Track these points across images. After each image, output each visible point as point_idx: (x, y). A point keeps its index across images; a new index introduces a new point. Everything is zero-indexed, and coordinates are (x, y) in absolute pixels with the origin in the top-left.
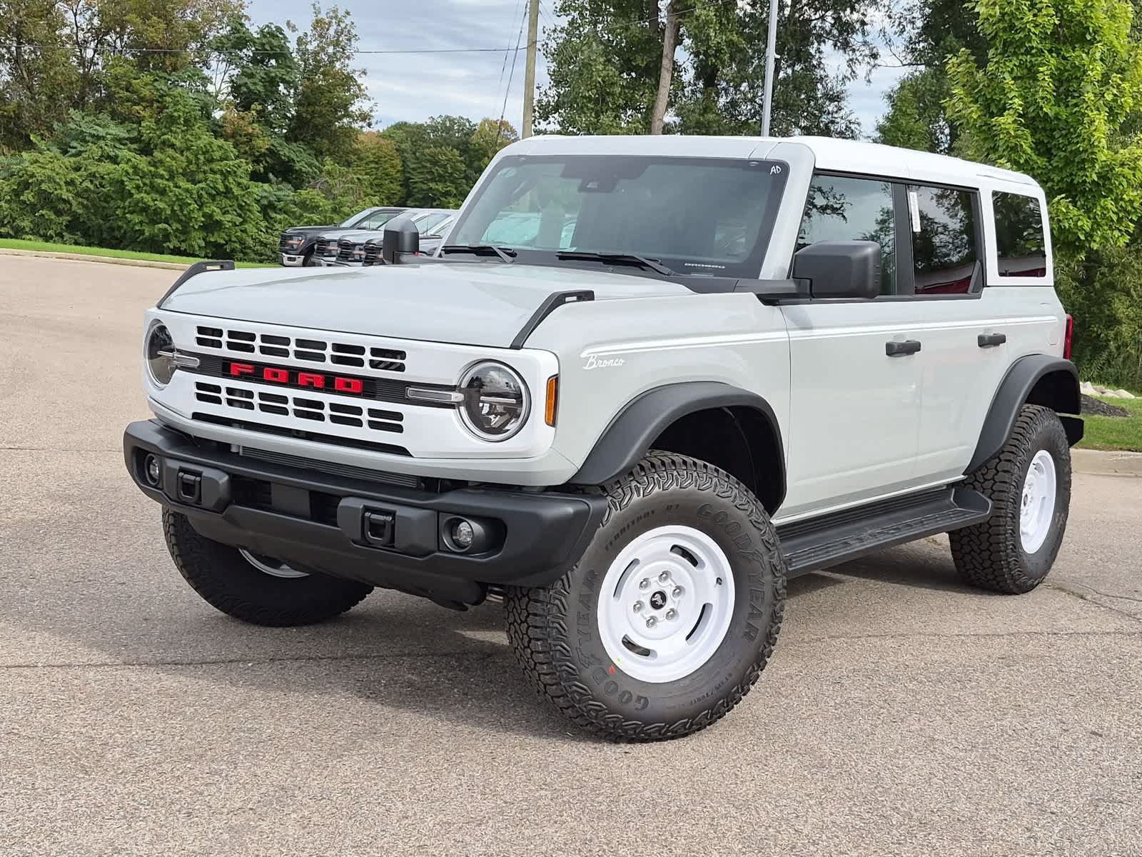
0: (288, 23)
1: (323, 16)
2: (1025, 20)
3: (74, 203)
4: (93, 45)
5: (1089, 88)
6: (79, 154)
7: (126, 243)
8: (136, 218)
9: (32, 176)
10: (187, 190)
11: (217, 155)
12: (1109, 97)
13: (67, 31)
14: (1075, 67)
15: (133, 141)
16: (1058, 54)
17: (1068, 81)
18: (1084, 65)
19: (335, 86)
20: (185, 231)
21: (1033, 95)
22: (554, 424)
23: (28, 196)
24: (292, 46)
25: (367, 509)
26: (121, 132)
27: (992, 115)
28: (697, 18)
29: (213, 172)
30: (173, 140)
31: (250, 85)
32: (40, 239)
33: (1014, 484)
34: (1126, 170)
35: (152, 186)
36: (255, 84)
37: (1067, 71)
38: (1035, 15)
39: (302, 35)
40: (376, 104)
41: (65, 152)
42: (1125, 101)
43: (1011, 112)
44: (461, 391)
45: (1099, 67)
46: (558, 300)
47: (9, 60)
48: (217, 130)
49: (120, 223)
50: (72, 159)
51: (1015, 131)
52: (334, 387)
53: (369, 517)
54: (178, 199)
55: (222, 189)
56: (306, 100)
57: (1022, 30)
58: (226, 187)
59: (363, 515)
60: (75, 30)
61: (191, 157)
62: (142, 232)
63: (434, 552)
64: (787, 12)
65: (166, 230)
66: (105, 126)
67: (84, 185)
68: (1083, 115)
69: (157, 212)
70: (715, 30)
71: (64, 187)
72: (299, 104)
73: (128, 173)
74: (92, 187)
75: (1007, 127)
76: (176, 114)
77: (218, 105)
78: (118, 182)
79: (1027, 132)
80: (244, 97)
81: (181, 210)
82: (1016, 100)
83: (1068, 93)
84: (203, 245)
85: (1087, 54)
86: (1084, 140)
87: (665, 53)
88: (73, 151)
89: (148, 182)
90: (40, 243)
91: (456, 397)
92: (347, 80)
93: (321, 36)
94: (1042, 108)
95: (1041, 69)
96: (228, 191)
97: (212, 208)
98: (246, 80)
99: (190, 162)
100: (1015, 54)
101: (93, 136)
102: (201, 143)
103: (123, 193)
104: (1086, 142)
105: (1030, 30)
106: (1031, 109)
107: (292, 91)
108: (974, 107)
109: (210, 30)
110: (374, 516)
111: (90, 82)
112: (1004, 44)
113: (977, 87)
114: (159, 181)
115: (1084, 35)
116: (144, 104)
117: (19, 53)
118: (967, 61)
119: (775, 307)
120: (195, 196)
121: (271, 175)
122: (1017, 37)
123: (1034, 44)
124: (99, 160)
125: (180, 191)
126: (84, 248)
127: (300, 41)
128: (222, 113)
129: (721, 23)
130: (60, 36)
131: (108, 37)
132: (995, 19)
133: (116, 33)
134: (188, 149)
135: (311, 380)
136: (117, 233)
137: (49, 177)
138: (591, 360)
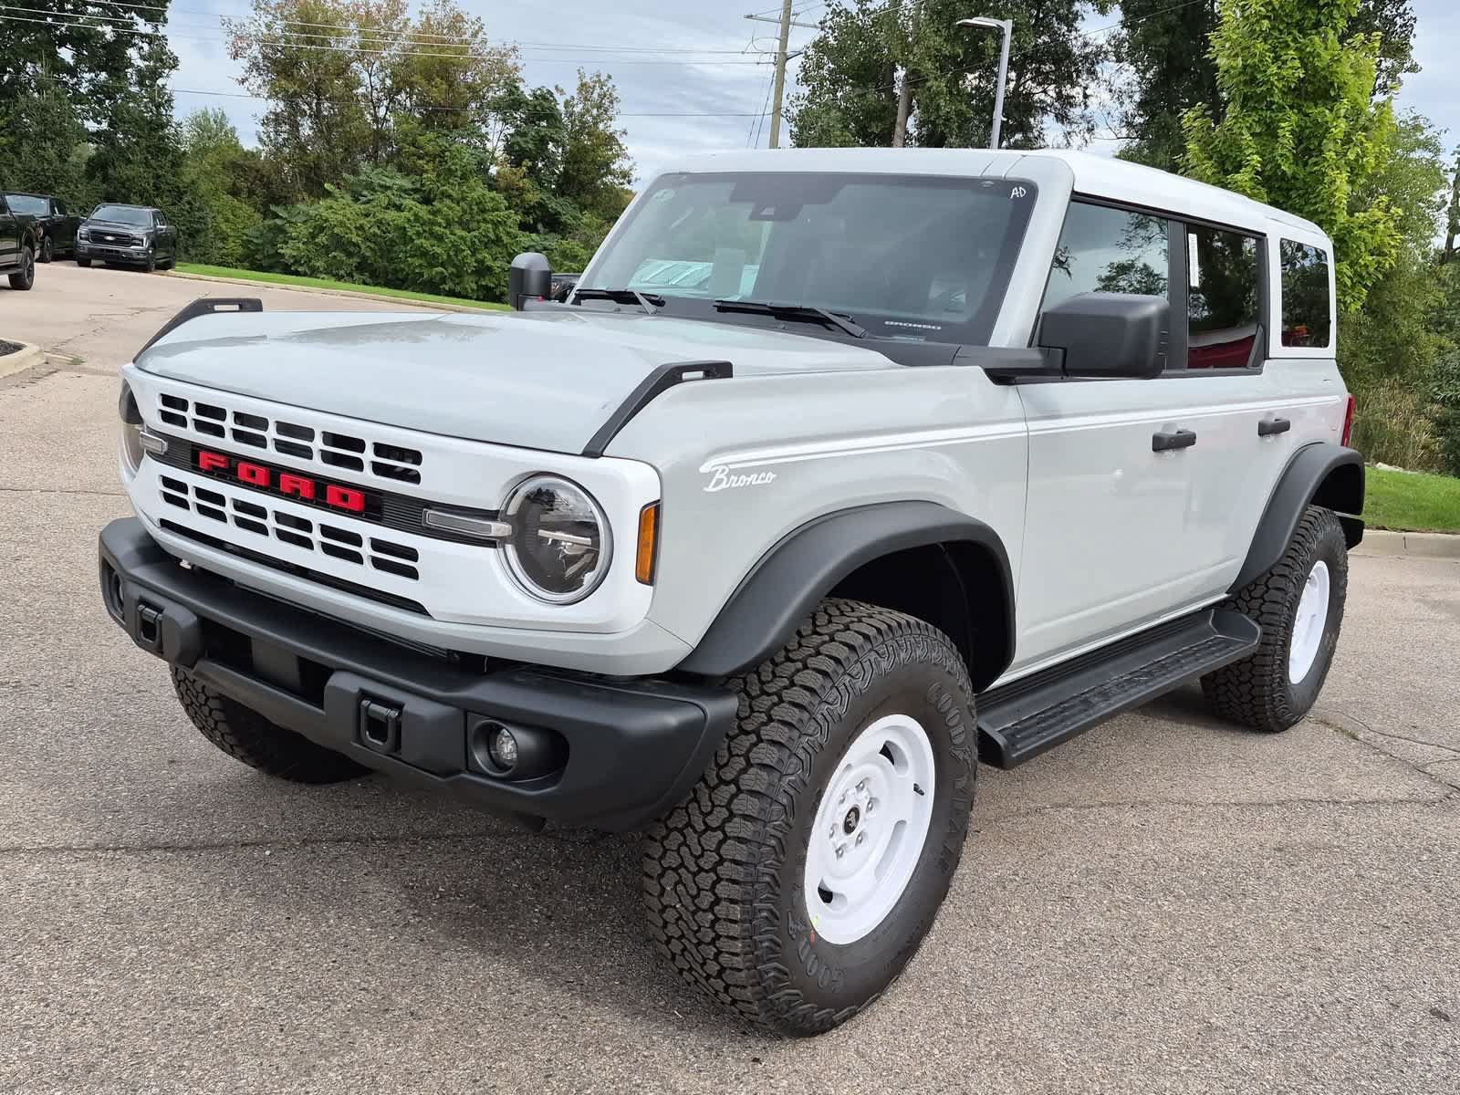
0: (556, 87)
1: (587, 80)
2: (1268, 72)
3: (363, 247)
4: (385, 103)
5: (1331, 146)
6: (368, 202)
7: (408, 283)
8: (417, 262)
9: (326, 221)
10: (462, 238)
11: (489, 205)
12: (1351, 156)
13: (361, 90)
14: (1317, 124)
15: (416, 191)
16: (1300, 111)
17: (1309, 138)
18: (1327, 122)
19: (598, 146)
20: (459, 275)
21: (1271, 153)
22: (650, 580)
23: (322, 239)
24: (561, 107)
25: (364, 694)
26: (406, 184)
27: (1226, 172)
28: (929, 89)
29: (485, 221)
30: (450, 191)
31: (522, 143)
32: (333, 279)
33: (1288, 604)
34: (1365, 233)
35: (431, 233)
36: (526, 142)
37: (1308, 128)
38: (1279, 68)
39: (569, 98)
40: (634, 164)
41: (356, 200)
42: (1367, 162)
43: (1249, 169)
44: (506, 519)
45: (1343, 125)
46: (669, 377)
47: (310, 116)
48: (492, 184)
49: (402, 266)
50: (362, 206)
51: (1251, 189)
52: (326, 499)
53: (367, 708)
54: (453, 246)
55: (493, 237)
56: (573, 159)
57: (1264, 83)
58: (497, 236)
59: (359, 704)
60: (370, 89)
61: (466, 207)
62: (421, 275)
63: (459, 771)
64: (1012, 85)
65: (442, 273)
66: (392, 178)
67: (371, 231)
68: (1324, 174)
69: (435, 256)
70: (945, 100)
71: (354, 232)
72: (566, 162)
73: (409, 220)
74: (378, 232)
75: (1244, 184)
76: (453, 167)
77: (494, 160)
78: (401, 228)
79: (1263, 190)
80: (516, 153)
81: (456, 255)
82: (1255, 157)
83: (1308, 152)
84: (475, 287)
85: (1331, 111)
86: (1323, 200)
87: (898, 121)
88: (364, 199)
89: (427, 229)
90: (332, 282)
91: (498, 529)
92: (610, 140)
93: (586, 99)
94: (1280, 166)
95: (1283, 125)
96: (499, 239)
97: (484, 255)
98: (519, 139)
99: (465, 212)
100: (1254, 109)
101: (381, 186)
102: (475, 195)
103: (406, 239)
104: (1326, 203)
105: (1273, 84)
106: (1269, 167)
107: (560, 150)
108: (1208, 164)
109: (488, 91)
110: (374, 707)
111: (381, 137)
112: (1244, 99)
113: (1212, 142)
114: (437, 228)
115: (1327, 91)
116: (427, 158)
117: (319, 111)
118: (1203, 116)
119: (1011, 387)
120: (469, 243)
121: (540, 226)
122: (1258, 91)
123: (1276, 99)
124: (387, 208)
125: (456, 238)
126: (372, 288)
127: (567, 104)
128: (497, 168)
129: (951, 93)
130: (356, 95)
131: (399, 97)
132: (1237, 71)
133: (407, 93)
134: (464, 199)
135: (296, 486)
136: (400, 276)
137: (341, 222)
138: (718, 476)
